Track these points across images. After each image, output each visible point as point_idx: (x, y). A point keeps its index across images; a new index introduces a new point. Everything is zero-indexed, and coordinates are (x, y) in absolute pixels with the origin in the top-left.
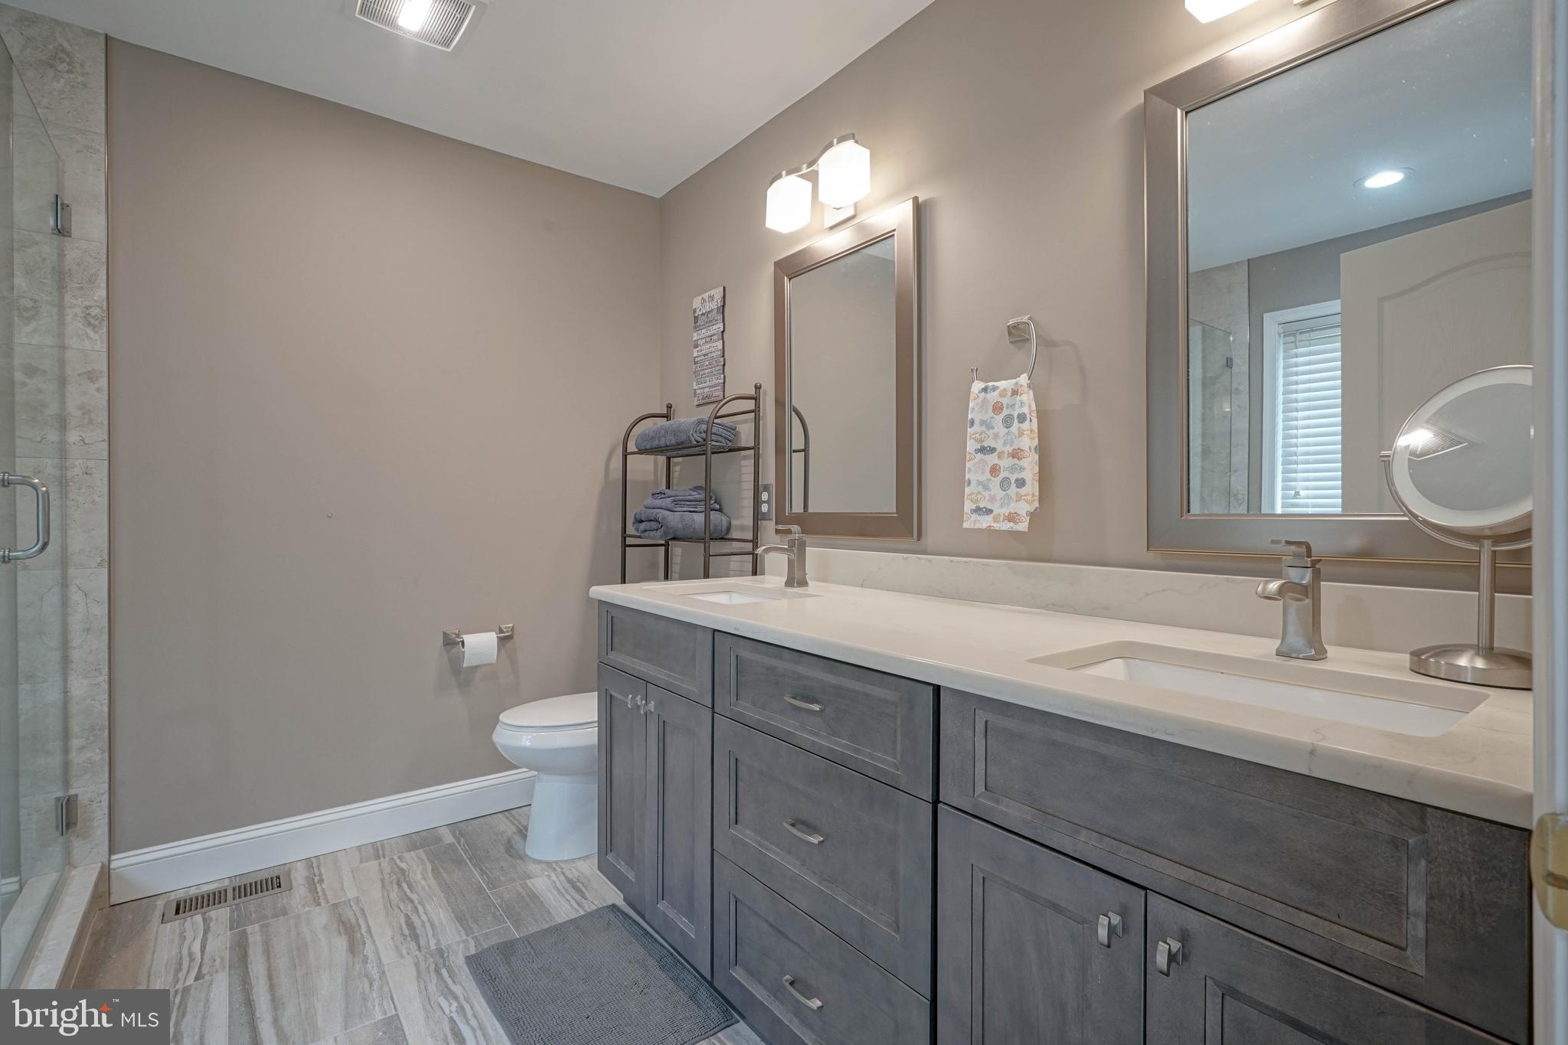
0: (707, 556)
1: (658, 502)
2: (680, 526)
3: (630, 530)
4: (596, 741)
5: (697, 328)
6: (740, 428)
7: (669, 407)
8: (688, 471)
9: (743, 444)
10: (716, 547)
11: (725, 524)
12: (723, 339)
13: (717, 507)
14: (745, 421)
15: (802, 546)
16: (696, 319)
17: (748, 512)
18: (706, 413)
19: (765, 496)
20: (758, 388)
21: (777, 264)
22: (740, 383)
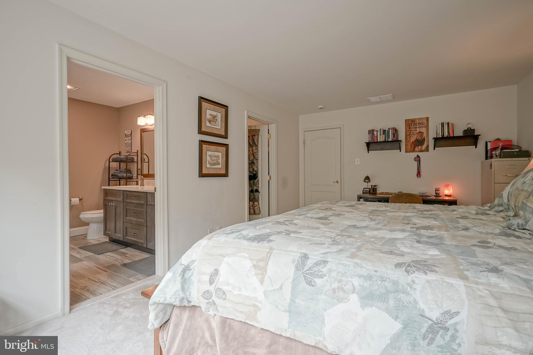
0: (126, 182)
1: (116, 172)
2: (121, 176)
3: (110, 177)
4: (103, 216)
5: (126, 137)
6: (134, 158)
7: (120, 152)
8: (123, 165)
9: (135, 161)
10: (128, 180)
11: (131, 176)
12: (131, 140)
13: (130, 173)
14: (135, 157)
15: (143, 180)
16: (126, 135)
17: (136, 174)
18: (128, 154)
19: (139, 171)
20: (138, 151)
21: (141, 129)
22: (134, 150)
